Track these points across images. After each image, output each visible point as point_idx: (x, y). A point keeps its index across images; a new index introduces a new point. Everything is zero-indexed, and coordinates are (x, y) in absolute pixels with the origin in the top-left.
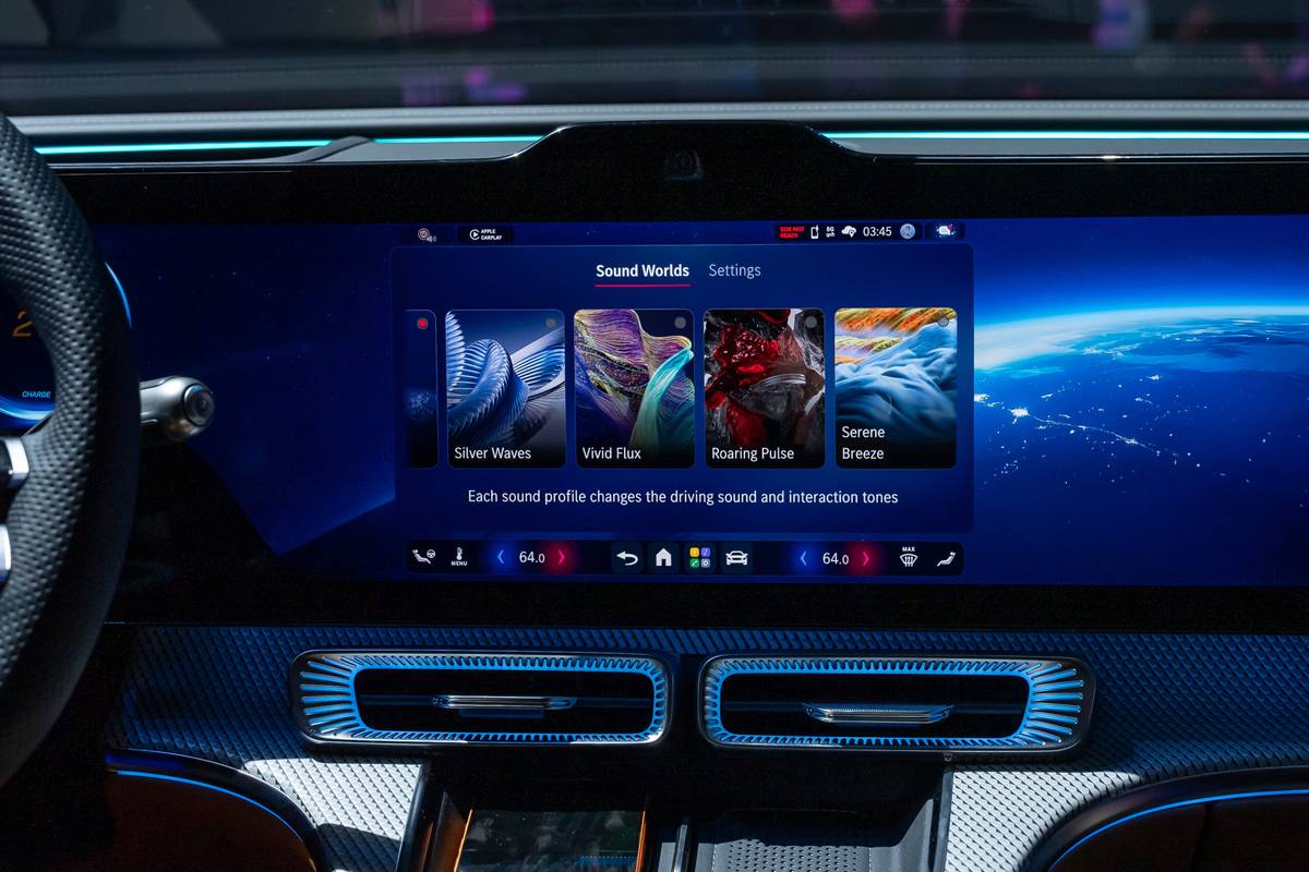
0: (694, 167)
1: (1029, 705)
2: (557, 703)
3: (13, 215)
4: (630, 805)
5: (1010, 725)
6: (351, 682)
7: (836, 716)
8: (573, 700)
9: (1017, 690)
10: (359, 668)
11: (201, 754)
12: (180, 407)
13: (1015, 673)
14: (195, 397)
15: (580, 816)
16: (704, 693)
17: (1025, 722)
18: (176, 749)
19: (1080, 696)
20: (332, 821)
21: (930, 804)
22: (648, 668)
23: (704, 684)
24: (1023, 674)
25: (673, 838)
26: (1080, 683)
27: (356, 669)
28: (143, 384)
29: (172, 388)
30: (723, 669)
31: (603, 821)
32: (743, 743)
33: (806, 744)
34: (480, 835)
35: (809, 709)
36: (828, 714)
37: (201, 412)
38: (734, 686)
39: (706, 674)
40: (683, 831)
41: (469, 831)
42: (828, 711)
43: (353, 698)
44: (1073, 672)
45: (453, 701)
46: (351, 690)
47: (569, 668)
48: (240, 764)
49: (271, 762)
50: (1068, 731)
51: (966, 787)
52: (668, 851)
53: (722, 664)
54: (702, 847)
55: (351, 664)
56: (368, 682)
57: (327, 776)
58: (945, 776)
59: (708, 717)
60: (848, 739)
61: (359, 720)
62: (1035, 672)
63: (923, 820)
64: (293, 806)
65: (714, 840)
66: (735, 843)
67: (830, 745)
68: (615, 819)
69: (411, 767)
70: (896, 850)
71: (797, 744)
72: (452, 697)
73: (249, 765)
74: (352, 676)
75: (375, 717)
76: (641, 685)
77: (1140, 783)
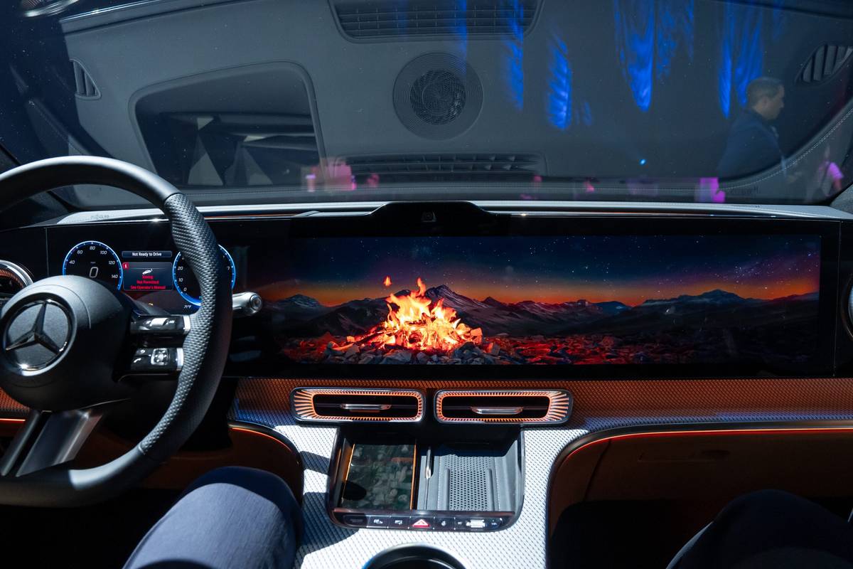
0: (432, 218)
1: (550, 407)
2: (384, 407)
3: (187, 233)
4: (410, 443)
5: (543, 414)
6: (312, 399)
7: (483, 412)
8: (390, 406)
9: (546, 401)
10: (315, 394)
11: (260, 423)
12: (250, 304)
13: (545, 395)
14: (255, 300)
15: (393, 447)
16: (436, 404)
17: (548, 412)
18: (252, 421)
19: (568, 403)
20: (305, 450)
21: (516, 442)
22: (417, 395)
23: (436, 400)
24: (548, 396)
25: (426, 454)
26: (568, 399)
27: (313, 394)
28: (233, 295)
29: (247, 296)
30: (442, 395)
31: (401, 448)
32: (450, 421)
33: (472, 421)
34: (358, 454)
35: (473, 409)
36: (480, 411)
37: (257, 305)
38: (447, 401)
39: (437, 397)
40: (429, 452)
41: (354, 452)
42: (480, 410)
43: (312, 404)
44: (565, 395)
45: (347, 406)
46: (312, 402)
47: (388, 394)
48: (274, 427)
49: (284, 427)
50: (564, 416)
51: (528, 436)
52: (424, 458)
53: (442, 393)
54: (436, 458)
55: (312, 392)
56: (317, 399)
57: (303, 433)
58: (522, 432)
59: (438, 412)
60: (487, 419)
61: (315, 412)
62: (552, 395)
63: (514, 448)
64: (291, 444)
65: (440, 455)
66: (447, 456)
67: (481, 422)
68: (405, 448)
69: (333, 429)
70: (504, 457)
71: (469, 421)
72: (347, 405)
73: (277, 427)
74: (312, 397)
75: (320, 411)
76: (414, 400)
77: (588, 433)
